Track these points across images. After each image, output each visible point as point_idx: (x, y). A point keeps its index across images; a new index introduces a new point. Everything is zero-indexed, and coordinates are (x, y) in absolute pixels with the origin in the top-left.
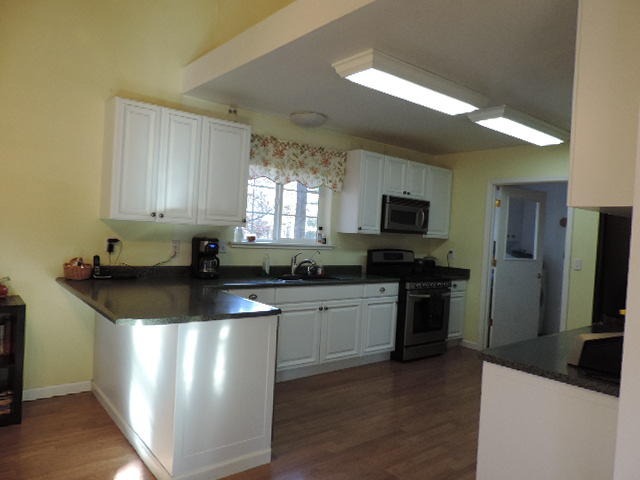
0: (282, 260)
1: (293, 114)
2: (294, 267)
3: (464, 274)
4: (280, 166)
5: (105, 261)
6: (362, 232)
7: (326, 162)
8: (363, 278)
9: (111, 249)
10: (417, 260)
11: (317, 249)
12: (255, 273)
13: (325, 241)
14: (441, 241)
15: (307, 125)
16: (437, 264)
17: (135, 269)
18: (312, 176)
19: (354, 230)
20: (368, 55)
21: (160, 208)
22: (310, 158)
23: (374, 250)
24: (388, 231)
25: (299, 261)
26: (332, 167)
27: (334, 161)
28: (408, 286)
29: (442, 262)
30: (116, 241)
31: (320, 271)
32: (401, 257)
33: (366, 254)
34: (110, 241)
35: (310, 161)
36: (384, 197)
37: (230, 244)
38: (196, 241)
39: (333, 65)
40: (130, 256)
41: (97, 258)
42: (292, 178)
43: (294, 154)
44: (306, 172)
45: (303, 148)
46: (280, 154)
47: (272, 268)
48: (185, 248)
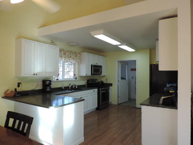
0: (66, 85)
1: (69, 43)
2: (70, 87)
3: (111, 85)
4: (65, 58)
5: (19, 90)
6: (87, 75)
7: (76, 56)
8: (86, 88)
9: (19, 86)
10: (99, 82)
11: (75, 81)
12: (60, 89)
13: (76, 78)
14: (104, 76)
15: (73, 46)
16: (104, 82)
18: (73, 60)
19: (85, 75)
20: (102, 31)
21: (36, 72)
22: (72, 55)
23: (90, 80)
24: (93, 74)
25: (71, 85)
26: (78, 57)
27: (78, 55)
28: (100, 89)
29: (105, 82)
30: (20, 83)
31: (77, 87)
32: (95, 81)
33: (86, 81)
34: (18, 83)
36: (92, 65)
37: (52, 81)
39: (90, 33)
40: (25, 87)
41: (16, 89)
42: (68, 61)
43: (69, 54)
44: (71, 59)
45: (71, 52)
46: (65, 54)
47: (64, 87)
48: (41, 84)
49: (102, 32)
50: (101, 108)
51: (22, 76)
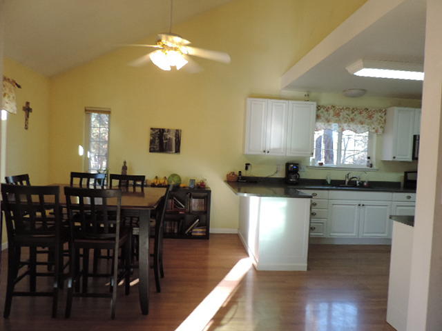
0: (340, 176)
1: (344, 91)
2: (347, 180)
5: (244, 174)
6: (395, 159)
7: (370, 117)
8: (402, 189)
9: (247, 168)
11: (364, 171)
13: (371, 166)
15: (354, 96)
17: (257, 178)
18: (360, 126)
19: (390, 159)
21: (267, 148)
22: (358, 116)
23: (409, 172)
26: (375, 119)
27: (377, 116)
30: (249, 164)
31: (365, 184)
33: (403, 175)
34: (246, 164)
35: (359, 117)
36: (415, 136)
37: (307, 167)
38: (288, 165)
39: (346, 68)
40: (254, 172)
41: (240, 172)
42: (345, 128)
43: (347, 114)
44: (356, 124)
45: (353, 110)
46: (338, 115)
47: (332, 181)
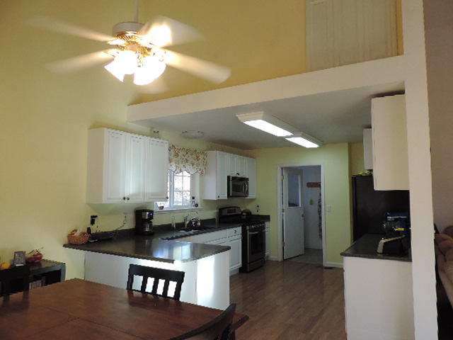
0: (179, 220)
2: (187, 223)
3: (267, 218)
4: (177, 162)
5: (94, 229)
6: (220, 198)
7: (198, 159)
8: (216, 226)
9: (93, 222)
10: (242, 212)
11: (192, 211)
12: (167, 229)
13: (197, 205)
14: (252, 200)
15: (192, 138)
16: (253, 213)
17: (106, 233)
18: (192, 168)
19: (215, 198)
21: (127, 194)
22: (191, 156)
23: (223, 209)
24: (232, 196)
25: (189, 219)
26: (200, 161)
27: (201, 157)
29: (254, 212)
30: (96, 216)
32: (235, 211)
33: (216, 211)
34: (92, 217)
35: (191, 158)
36: (228, 177)
39: (237, 116)
40: (103, 226)
41: (89, 229)
43: (183, 155)
44: (189, 165)
45: (187, 151)
46: (177, 155)
47: (177, 224)
48: (131, 217)
49: (262, 115)
50: (249, 267)
51: (103, 202)
